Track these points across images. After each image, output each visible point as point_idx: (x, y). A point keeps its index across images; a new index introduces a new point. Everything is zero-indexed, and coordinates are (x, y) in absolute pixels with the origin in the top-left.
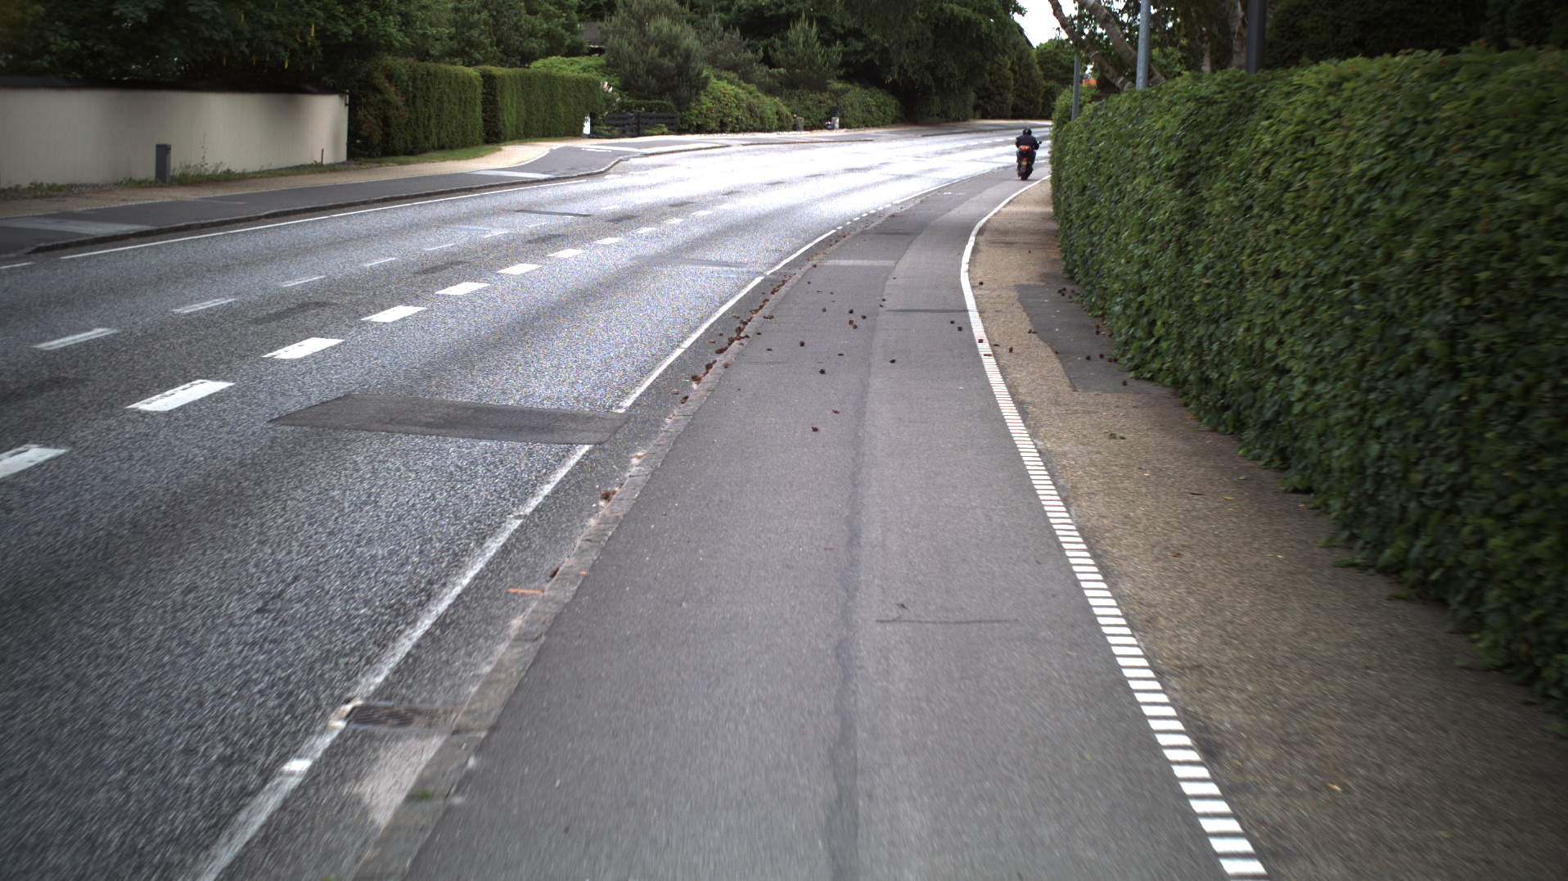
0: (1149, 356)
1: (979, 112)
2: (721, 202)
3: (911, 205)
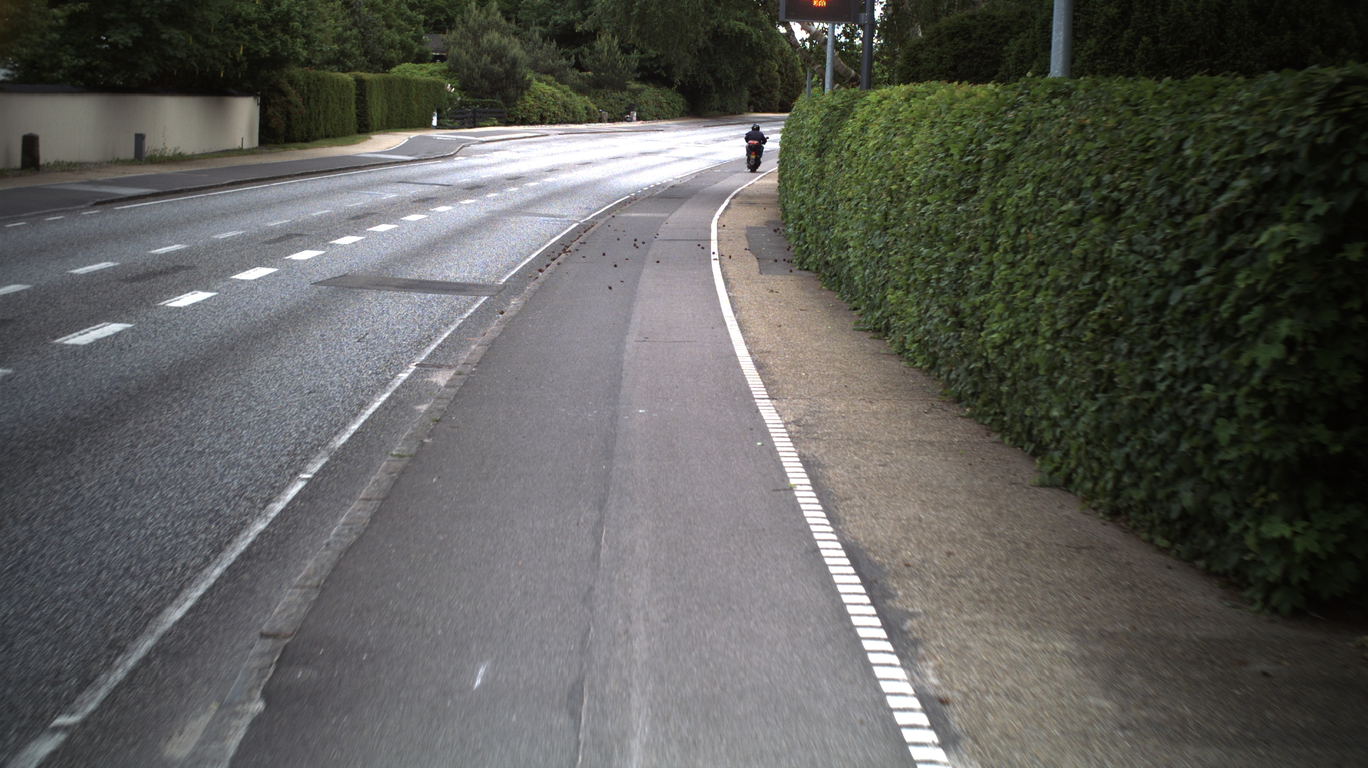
0: (805, 255)
1: (752, 107)
2: (546, 177)
3: (688, 179)
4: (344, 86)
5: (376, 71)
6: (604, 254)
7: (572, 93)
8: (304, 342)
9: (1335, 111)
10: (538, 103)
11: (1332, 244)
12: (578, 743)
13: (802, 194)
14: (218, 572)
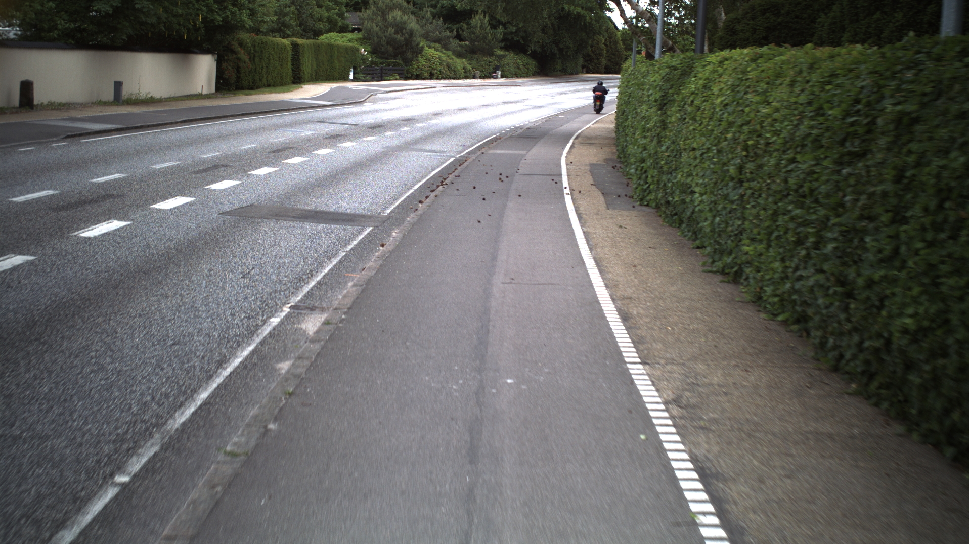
0: (646, 193)
1: (585, 68)
2: (431, 119)
3: (540, 123)
4: (283, 48)
5: (308, 38)
6: (475, 188)
7: (454, 57)
8: (190, 278)
10: (428, 63)
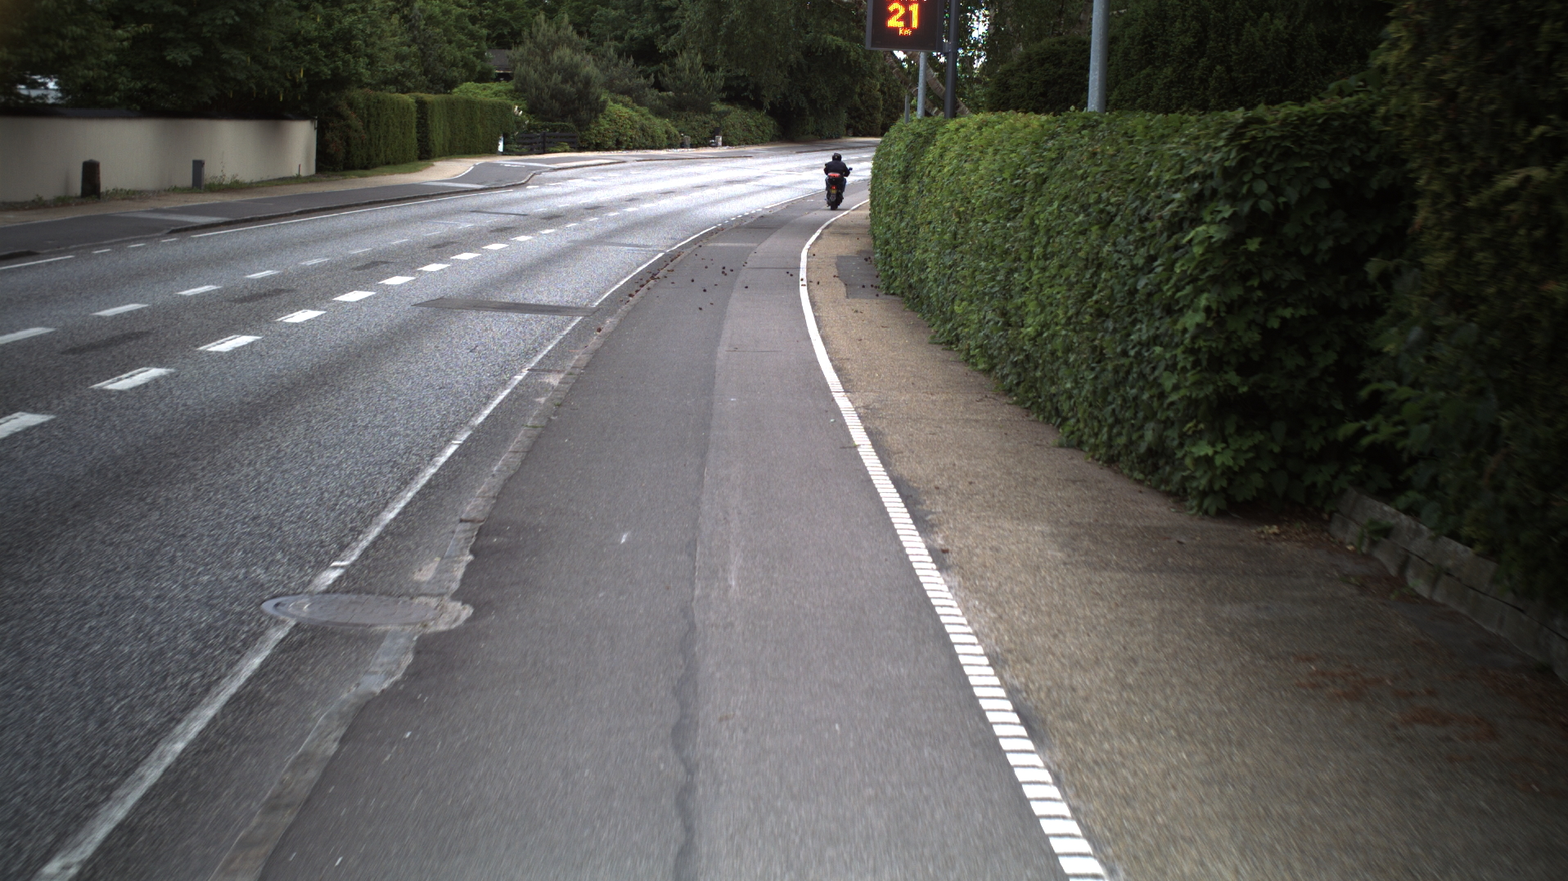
0: (891, 280)
1: (851, 131)
2: (626, 206)
3: (779, 209)
4: (405, 110)
5: (437, 92)
6: (693, 281)
7: (651, 116)
8: (422, 351)
9: (1237, 143)
10: (614, 127)
11: (1237, 239)
12: (694, 568)
13: (888, 219)
14: (410, 495)
